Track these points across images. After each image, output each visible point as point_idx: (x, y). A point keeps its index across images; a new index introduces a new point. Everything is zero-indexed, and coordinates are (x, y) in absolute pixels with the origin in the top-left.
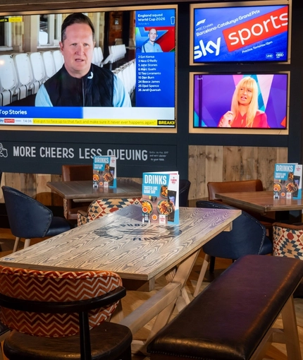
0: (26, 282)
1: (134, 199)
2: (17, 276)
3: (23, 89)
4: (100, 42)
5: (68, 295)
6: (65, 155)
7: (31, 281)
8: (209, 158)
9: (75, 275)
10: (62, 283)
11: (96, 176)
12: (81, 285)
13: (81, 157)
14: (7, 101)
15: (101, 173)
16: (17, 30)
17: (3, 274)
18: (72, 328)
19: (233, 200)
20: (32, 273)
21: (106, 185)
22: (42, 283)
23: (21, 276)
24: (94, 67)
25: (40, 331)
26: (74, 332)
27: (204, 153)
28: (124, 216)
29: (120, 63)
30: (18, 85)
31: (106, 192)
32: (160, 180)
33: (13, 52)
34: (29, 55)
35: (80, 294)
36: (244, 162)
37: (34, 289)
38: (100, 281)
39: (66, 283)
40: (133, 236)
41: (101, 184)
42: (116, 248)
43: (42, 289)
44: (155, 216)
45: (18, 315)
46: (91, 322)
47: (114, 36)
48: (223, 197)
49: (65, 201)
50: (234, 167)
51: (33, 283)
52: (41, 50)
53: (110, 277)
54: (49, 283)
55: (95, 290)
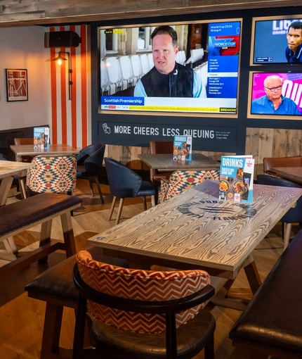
0: (113, 279)
1: (206, 171)
2: (103, 272)
3: (125, 83)
4: (184, 47)
5: (155, 295)
6: (152, 133)
7: (117, 279)
8: (262, 138)
9: (163, 276)
10: (150, 283)
11: (176, 151)
12: (169, 286)
13: (164, 135)
14: (113, 92)
15: (179, 148)
16: (121, 38)
17: (89, 268)
18: (158, 326)
19: (286, 174)
20: (118, 271)
21: (183, 158)
22: (128, 281)
23: (107, 273)
24: (178, 66)
25: (125, 326)
26: (160, 330)
27: (258, 133)
28: (202, 191)
29: (199, 63)
30: (121, 80)
31: (183, 163)
32: (237, 163)
33: (119, 55)
34: (130, 57)
35: (167, 294)
36: (290, 141)
37: (120, 286)
38: (188, 281)
39: (154, 284)
40: (212, 215)
41: (179, 157)
42: (198, 229)
43: (129, 287)
44: (230, 195)
45: (104, 309)
46: (178, 321)
47: (195, 42)
48: (278, 171)
49: (151, 170)
50: (282, 145)
51: (119, 280)
52: (139, 53)
53: (199, 277)
54: (136, 283)
55: (183, 291)
